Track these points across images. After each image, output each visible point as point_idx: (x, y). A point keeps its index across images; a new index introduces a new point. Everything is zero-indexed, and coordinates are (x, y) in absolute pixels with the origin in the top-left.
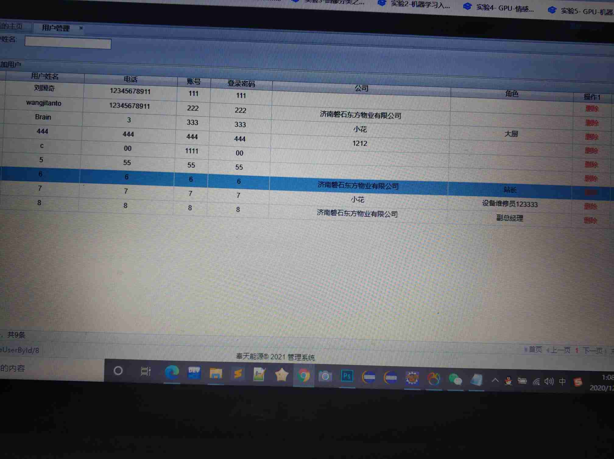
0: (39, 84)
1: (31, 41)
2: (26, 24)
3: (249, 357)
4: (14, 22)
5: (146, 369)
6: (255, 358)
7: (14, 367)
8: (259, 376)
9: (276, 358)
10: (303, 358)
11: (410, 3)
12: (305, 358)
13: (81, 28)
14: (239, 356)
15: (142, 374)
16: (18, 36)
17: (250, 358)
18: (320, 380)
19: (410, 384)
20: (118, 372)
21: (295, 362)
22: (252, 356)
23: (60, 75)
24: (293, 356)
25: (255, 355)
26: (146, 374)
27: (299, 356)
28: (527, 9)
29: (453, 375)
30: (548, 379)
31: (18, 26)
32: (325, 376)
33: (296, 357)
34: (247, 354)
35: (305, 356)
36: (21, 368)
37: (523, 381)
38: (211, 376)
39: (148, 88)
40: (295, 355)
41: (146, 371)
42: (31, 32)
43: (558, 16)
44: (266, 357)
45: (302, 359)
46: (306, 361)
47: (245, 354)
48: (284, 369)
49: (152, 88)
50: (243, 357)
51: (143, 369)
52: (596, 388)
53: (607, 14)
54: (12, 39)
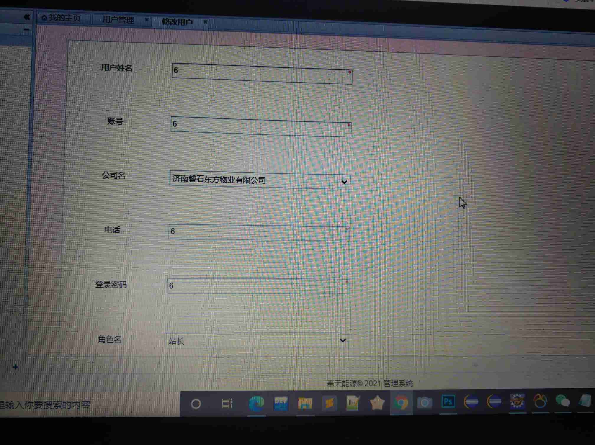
2: (85, 15)
3: (341, 385)
5: (228, 401)
6: (347, 386)
7: (78, 404)
8: (353, 405)
9: (371, 385)
10: (400, 383)
12: (403, 384)
13: (146, 20)
14: (330, 383)
15: (223, 406)
17: (343, 385)
18: (418, 407)
19: (515, 407)
20: (196, 405)
21: (391, 388)
22: (344, 384)
24: (390, 382)
25: (347, 382)
27: (396, 381)
29: (561, 396)
31: (75, 17)
32: (425, 403)
33: (392, 383)
34: (339, 382)
35: (403, 382)
36: (86, 404)
38: (300, 407)
40: (391, 382)
41: (227, 404)
44: (360, 384)
45: (399, 385)
46: (403, 386)
47: (337, 382)
48: (380, 396)
50: (335, 385)
51: (224, 401)
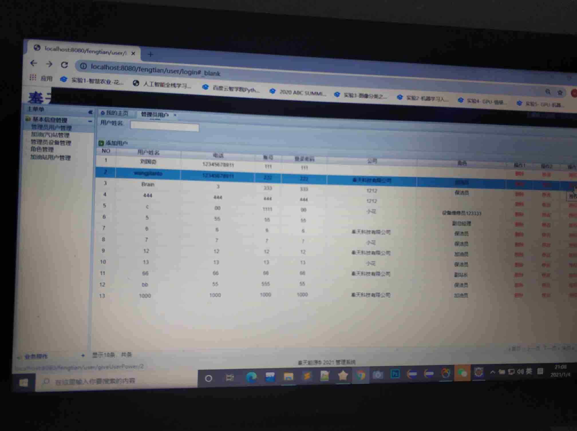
0: (144, 158)
1: (136, 125)
2: (131, 111)
3: (307, 363)
4: (122, 110)
5: (230, 376)
7: (127, 380)
8: (325, 377)
9: (327, 364)
10: (347, 362)
11: (420, 97)
13: (175, 115)
14: (300, 363)
15: (227, 380)
16: (124, 121)
18: (374, 378)
20: (209, 379)
22: (309, 363)
23: (161, 152)
25: (312, 361)
26: (230, 380)
27: (344, 361)
28: (502, 103)
30: (519, 370)
31: (125, 113)
32: (378, 375)
35: (349, 361)
36: (132, 380)
37: (502, 372)
38: (285, 379)
39: (232, 162)
40: (341, 361)
41: (229, 378)
42: (134, 118)
43: (523, 108)
44: (320, 363)
45: (345, 363)
46: (348, 364)
47: (304, 361)
49: (234, 162)
50: (303, 363)
51: (228, 376)
52: (555, 375)
53: (557, 106)
54: (120, 123)
